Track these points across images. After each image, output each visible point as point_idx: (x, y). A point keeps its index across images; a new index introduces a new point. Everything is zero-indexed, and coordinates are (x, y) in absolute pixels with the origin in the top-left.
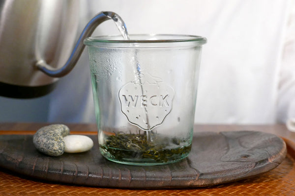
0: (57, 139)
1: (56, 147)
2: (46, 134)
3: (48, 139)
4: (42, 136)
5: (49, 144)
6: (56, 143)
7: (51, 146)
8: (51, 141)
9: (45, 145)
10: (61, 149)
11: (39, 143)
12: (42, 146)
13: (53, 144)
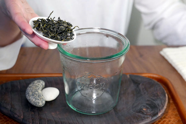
0: (41, 99)
2: (34, 95)
3: (36, 99)
6: (40, 102)
8: (37, 101)
9: (34, 103)
10: (43, 104)
11: (30, 100)
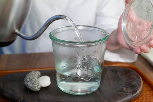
0: (37, 84)
1: (37, 88)
2: (31, 81)
3: (33, 84)
4: (29, 82)
5: (33, 87)
6: (36, 86)
7: (34, 88)
9: (31, 87)
10: (39, 89)
11: (28, 86)
12: (29, 87)
13: (35, 87)
